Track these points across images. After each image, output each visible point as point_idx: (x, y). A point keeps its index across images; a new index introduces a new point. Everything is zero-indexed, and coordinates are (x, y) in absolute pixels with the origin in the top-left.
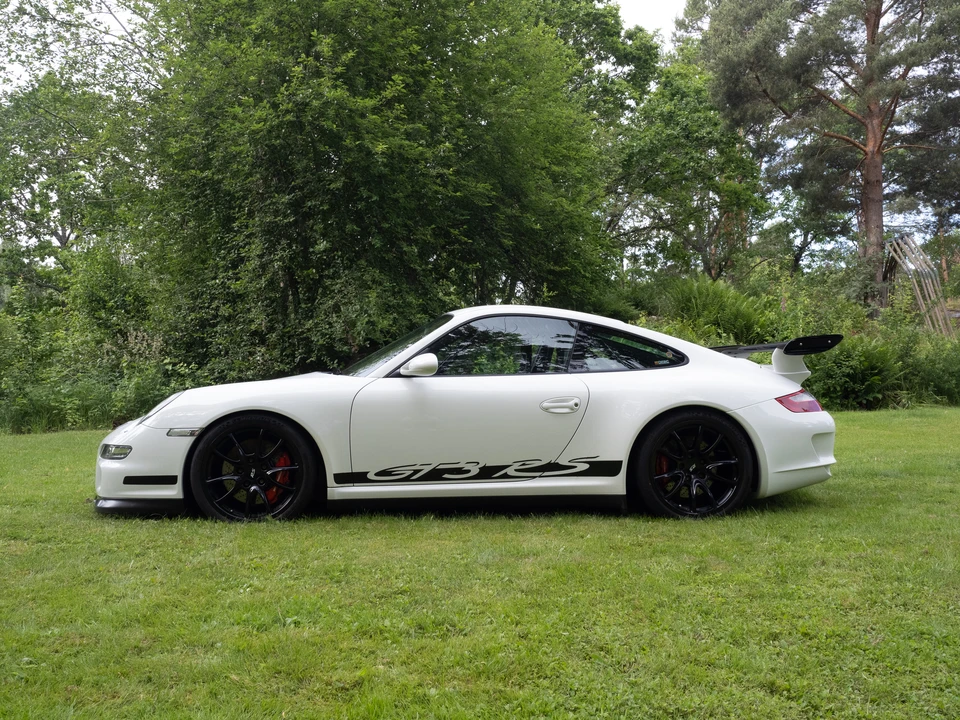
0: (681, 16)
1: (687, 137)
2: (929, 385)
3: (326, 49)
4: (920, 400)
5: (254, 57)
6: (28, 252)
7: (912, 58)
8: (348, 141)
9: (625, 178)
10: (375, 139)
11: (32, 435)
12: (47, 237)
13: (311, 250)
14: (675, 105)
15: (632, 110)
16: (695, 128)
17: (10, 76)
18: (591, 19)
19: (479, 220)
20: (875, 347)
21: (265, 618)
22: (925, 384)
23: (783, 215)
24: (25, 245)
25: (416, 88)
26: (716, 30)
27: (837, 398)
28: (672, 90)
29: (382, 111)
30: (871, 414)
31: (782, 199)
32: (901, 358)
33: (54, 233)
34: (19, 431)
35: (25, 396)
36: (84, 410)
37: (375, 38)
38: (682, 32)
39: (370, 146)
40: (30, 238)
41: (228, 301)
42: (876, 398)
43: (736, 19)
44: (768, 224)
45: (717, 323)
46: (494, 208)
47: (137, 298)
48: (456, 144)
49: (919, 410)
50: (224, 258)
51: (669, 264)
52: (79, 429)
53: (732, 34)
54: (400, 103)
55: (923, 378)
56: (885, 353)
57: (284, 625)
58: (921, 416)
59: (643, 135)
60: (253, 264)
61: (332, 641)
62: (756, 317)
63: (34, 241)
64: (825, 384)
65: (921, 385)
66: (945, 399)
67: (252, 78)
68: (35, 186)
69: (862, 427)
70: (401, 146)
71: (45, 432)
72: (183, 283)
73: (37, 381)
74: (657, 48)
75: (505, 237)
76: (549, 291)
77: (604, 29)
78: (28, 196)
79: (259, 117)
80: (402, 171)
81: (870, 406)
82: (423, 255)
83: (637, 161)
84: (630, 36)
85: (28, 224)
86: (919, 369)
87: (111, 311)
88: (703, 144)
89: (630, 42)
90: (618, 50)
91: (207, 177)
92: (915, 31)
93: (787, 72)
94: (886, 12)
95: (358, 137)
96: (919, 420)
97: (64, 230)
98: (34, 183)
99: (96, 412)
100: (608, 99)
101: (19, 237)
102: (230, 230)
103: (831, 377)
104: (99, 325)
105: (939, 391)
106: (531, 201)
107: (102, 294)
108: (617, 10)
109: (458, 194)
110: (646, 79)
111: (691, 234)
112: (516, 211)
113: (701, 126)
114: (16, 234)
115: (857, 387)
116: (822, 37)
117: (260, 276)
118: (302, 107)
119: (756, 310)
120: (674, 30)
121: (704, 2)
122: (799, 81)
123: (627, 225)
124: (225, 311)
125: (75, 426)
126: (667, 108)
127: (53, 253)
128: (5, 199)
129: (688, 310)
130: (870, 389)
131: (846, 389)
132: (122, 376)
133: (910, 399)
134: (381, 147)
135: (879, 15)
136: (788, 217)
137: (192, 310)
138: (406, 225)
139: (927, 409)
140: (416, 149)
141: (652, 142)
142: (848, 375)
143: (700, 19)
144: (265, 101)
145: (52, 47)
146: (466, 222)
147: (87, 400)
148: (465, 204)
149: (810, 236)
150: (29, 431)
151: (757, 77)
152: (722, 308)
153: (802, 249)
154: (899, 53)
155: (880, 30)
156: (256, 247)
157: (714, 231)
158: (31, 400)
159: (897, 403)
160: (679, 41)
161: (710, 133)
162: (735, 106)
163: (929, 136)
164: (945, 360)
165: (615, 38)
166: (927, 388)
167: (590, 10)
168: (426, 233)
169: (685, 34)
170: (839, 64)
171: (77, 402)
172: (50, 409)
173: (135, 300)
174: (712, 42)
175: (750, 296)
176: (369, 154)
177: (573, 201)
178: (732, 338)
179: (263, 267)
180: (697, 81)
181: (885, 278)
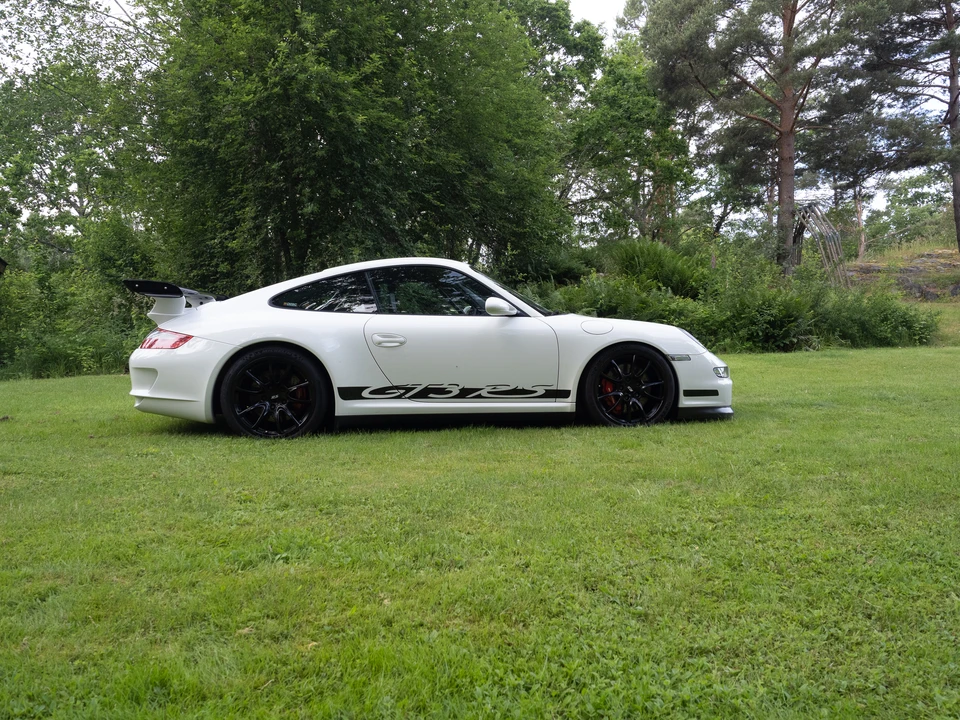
0: (621, 16)
1: (629, 118)
2: (835, 330)
3: (309, 26)
4: (828, 343)
5: (243, 35)
6: (50, 221)
7: (822, 50)
8: (331, 112)
9: (575, 154)
10: (355, 110)
11: (51, 379)
12: (67, 208)
13: (300, 212)
14: (618, 90)
15: (582, 94)
16: (635, 110)
17: (20, 55)
18: (545, 13)
19: (450, 188)
20: (791, 299)
21: (251, 554)
22: (832, 329)
23: (707, 189)
24: (47, 215)
25: (392, 65)
26: (655, 23)
27: (759, 342)
28: (615, 76)
29: (362, 85)
30: (787, 355)
31: (706, 175)
32: (812, 307)
33: (73, 205)
34: (40, 376)
35: (43, 345)
36: (98, 357)
37: (354, 19)
38: (621, 30)
39: (351, 116)
40: (51, 209)
41: (226, 260)
42: (791, 342)
43: (672, 12)
44: (695, 197)
45: (656, 278)
46: (464, 176)
47: (144, 257)
48: (429, 118)
49: (828, 352)
50: (221, 221)
51: (609, 232)
52: (93, 374)
53: (670, 26)
54: (378, 79)
55: (831, 325)
56: (799, 303)
57: (272, 562)
58: (832, 356)
59: (590, 117)
60: (249, 224)
61: (323, 578)
62: (688, 273)
63: (54, 212)
64: (749, 330)
65: (828, 331)
66: (849, 342)
67: (242, 53)
68: (54, 163)
69: (784, 366)
70: (380, 118)
71: (62, 377)
72: (186, 243)
73: (55, 331)
74: (602, 39)
75: (474, 202)
76: (512, 250)
77: (555, 22)
78: (48, 171)
79: (249, 91)
80: (381, 141)
81: (786, 349)
82: (401, 218)
83: (586, 139)
84: (579, 28)
85: (49, 197)
86: (827, 316)
87: (120, 269)
88: (643, 124)
89: (578, 35)
90: (568, 40)
91: (203, 145)
92: (825, 25)
93: (716, 60)
94: (800, 9)
95: (340, 109)
96: (830, 359)
97: (82, 202)
98: (53, 159)
99: (109, 359)
100: (560, 83)
101: (41, 208)
102: (227, 195)
103: (754, 324)
104: (111, 282)
105: (844, 336)
106: (496, 171)
107: (112, 254)
108: (567, 4)
109: (432, 162)
110: (592, 68)
111: (628, 206)
112: (481, 179)
113: (640, 109)
114: (39, 206)
115: (776, 332)
116: (747, 29)
117: (254, 236)
118: (289, 80)
119: (689, 267)
120: (615, 27)
121: (641, 2)
122: (726, 68)
123: (575, 197)
124: (224, 267)
125: (90, 372)
126: (612, 92)
127: (72, 221)
128: (27, 174)
129: (632, 267)
130: (786, 335)
131: (767, 334)
132: (132, 327)
133: (819, 343)
134: (361, 118)
135: (794, 11)
136: (711, 190)
137: (193, 267)
138: (385, 190)
139: (834, 351)
140: (392, 120)
141: (598, 123)
142: (769, 322)
143: (638, 17)
144: (254, 75)
145: (60, 30)
146: (438, 188)
147: (100, 348)
148: (436, 171)
149: (730, 207)
150: (48, 377)
151: (690, 64)
152: (661, 265)
153: (722, 218)
154: (812, 45)
155: (795, 26)
156: (250, 211)
157: (648, 204)
158: (49, 348)
159: (809, 344)
160: (619, 37)
161: (648, 115)
162: (670, 90)
163: (833, 119)
164: (849, 309)
165: (566, 30)
166: (833, 333)
167: (544, 5)
168: (403, 197)
169: (624, 31)
170: (760, 55)
171: (91, 350)
172: (67, 356)
173: (142, 260)
174: (651, 33)
175: (684, 255)
176: (351, 124)
177: (532, 170)
178: (670, 291)
179: (258, 228)
180: (636, 70)
181: (794, 242)
